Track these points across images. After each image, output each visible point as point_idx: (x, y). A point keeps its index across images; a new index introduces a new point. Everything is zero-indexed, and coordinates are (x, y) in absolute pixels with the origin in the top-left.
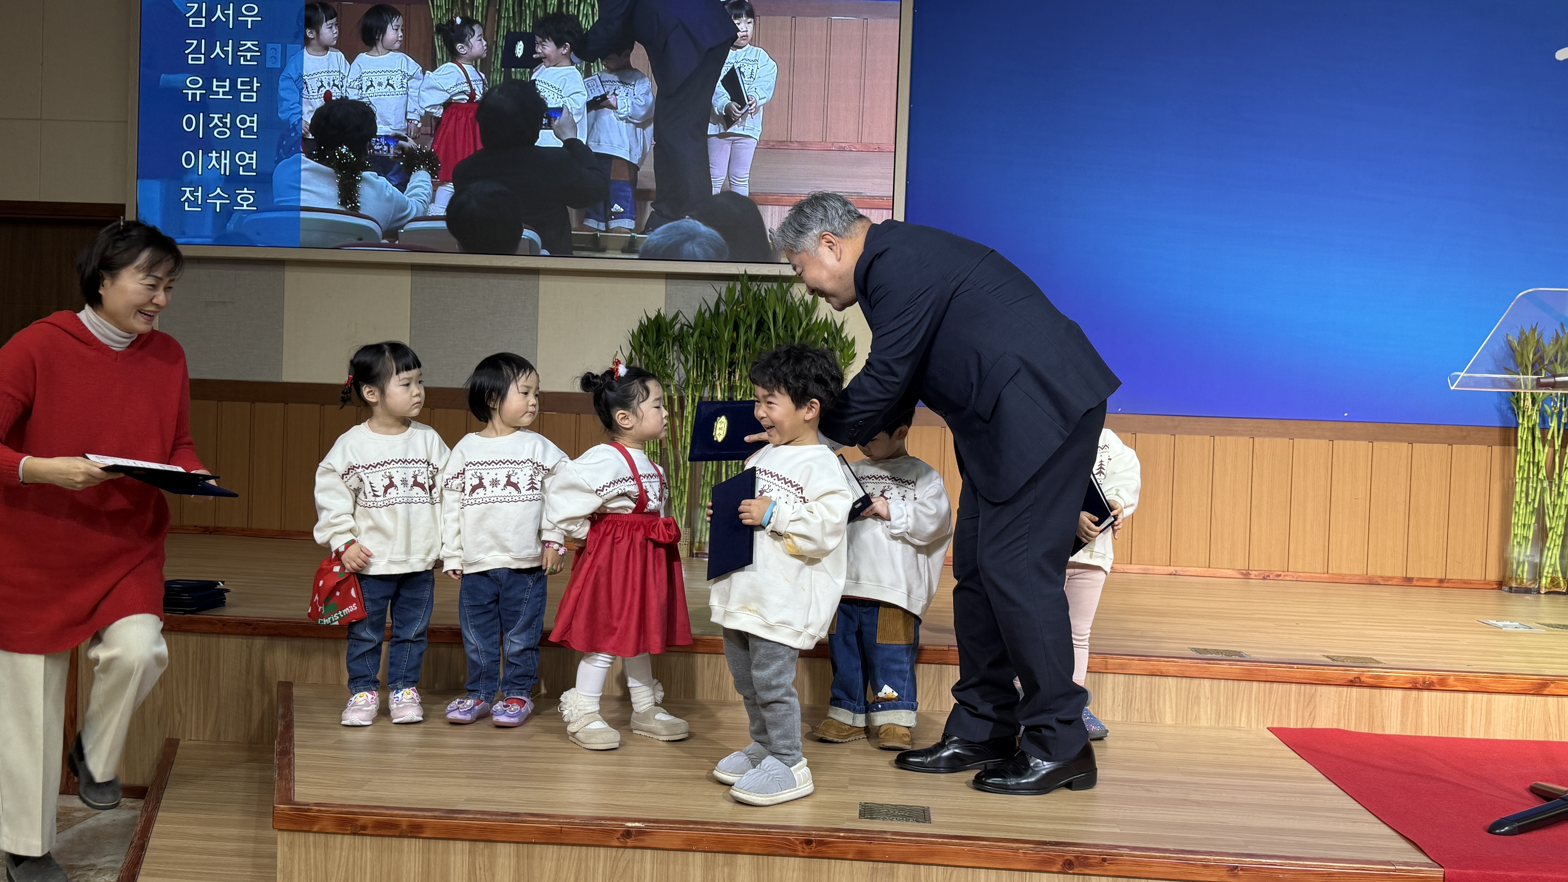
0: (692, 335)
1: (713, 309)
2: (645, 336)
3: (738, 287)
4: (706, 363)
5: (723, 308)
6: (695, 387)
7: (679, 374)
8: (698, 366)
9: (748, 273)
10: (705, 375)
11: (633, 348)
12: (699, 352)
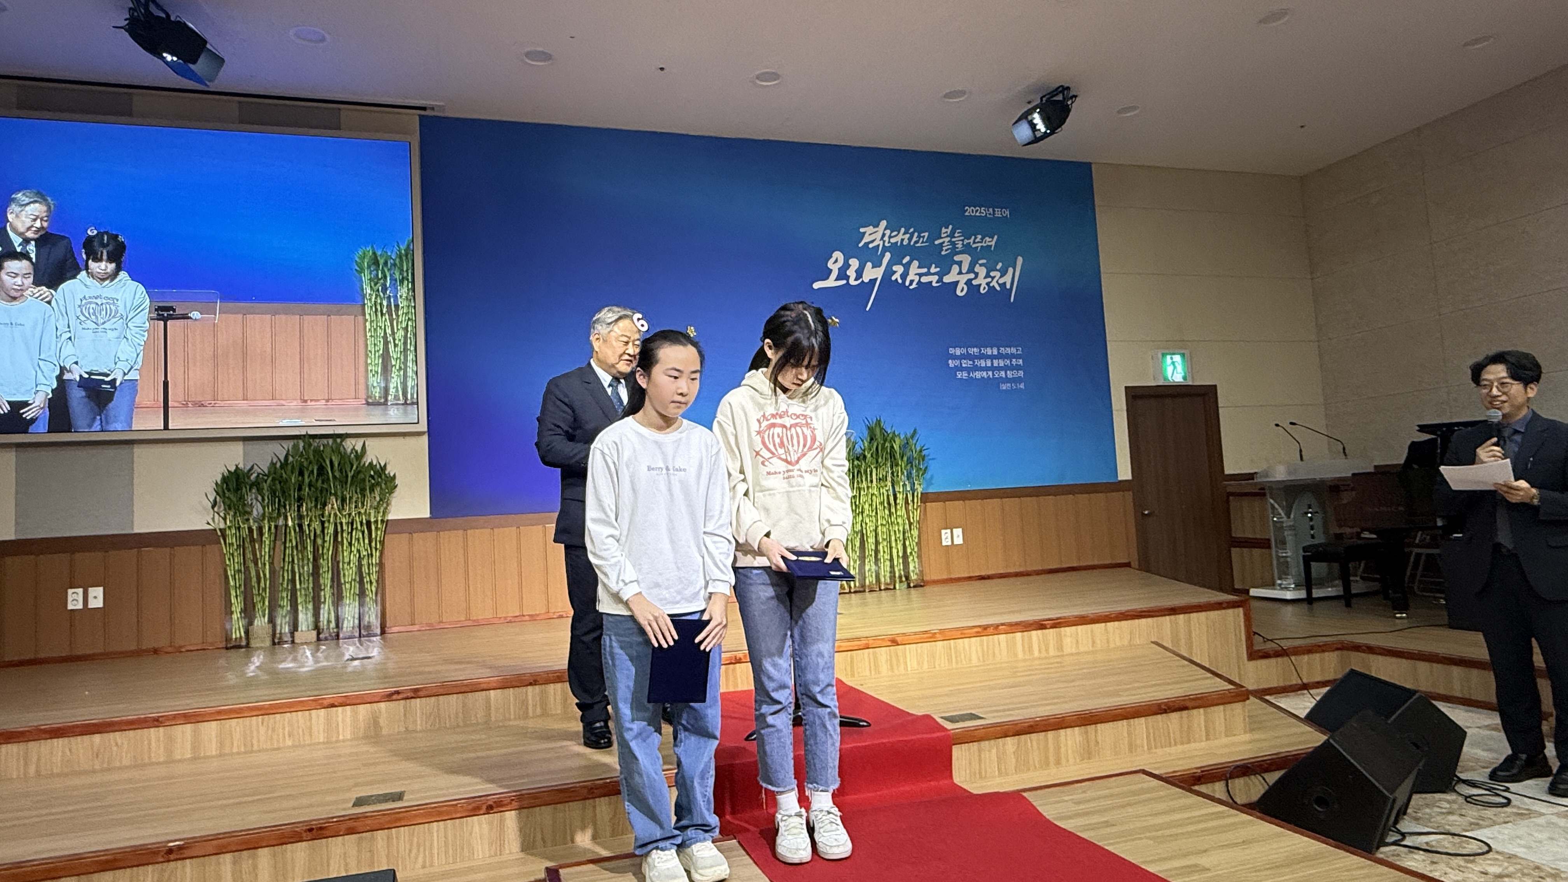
0: (266, 482)
1: (282, 460)
2: (227, 485)
3: (301, 444)
4: (279, 501)
5: (291, 459)
6: (270, 519)
7: (257, 510)
8: (273, 503)
9: (310, 433)
10: (279, 510)
11: (218, 493)
12: (273, 493)
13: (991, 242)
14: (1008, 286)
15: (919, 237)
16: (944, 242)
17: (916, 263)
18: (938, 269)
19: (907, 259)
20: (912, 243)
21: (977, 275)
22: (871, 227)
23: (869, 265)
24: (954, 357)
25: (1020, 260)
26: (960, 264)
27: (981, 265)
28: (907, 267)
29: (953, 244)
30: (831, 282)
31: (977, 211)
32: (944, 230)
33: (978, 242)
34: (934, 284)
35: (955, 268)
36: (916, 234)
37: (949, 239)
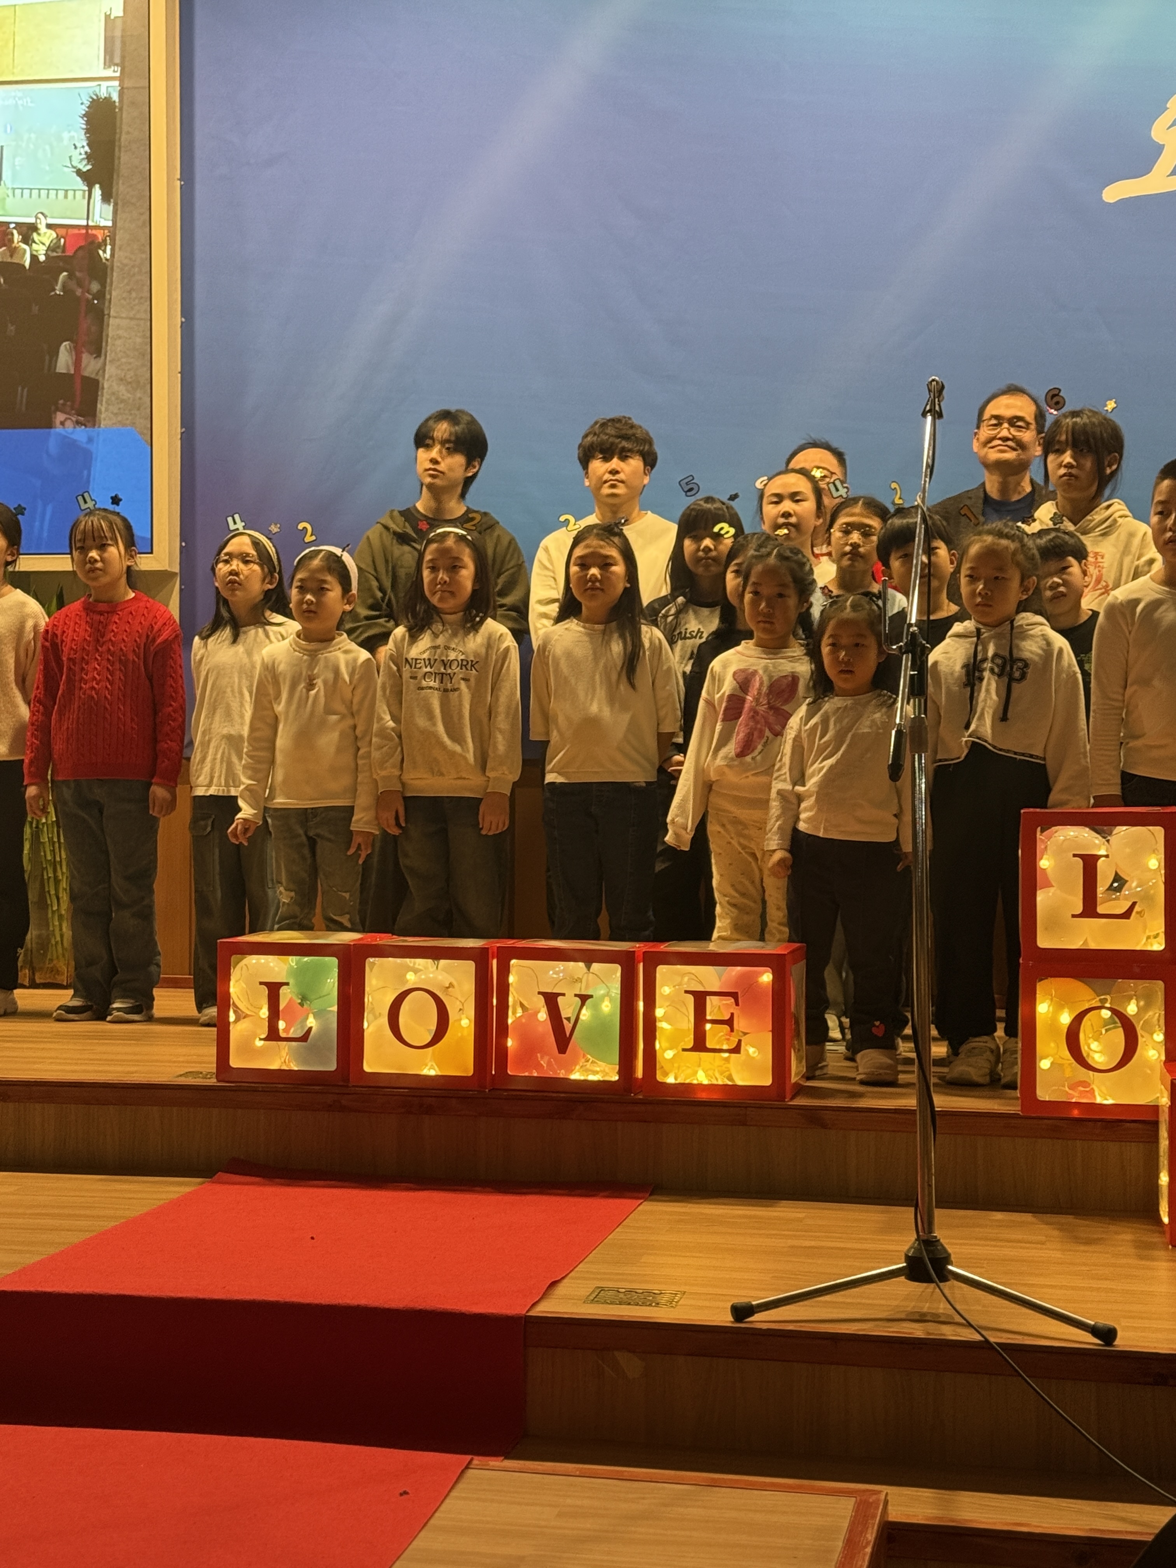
30: (1158, 182)
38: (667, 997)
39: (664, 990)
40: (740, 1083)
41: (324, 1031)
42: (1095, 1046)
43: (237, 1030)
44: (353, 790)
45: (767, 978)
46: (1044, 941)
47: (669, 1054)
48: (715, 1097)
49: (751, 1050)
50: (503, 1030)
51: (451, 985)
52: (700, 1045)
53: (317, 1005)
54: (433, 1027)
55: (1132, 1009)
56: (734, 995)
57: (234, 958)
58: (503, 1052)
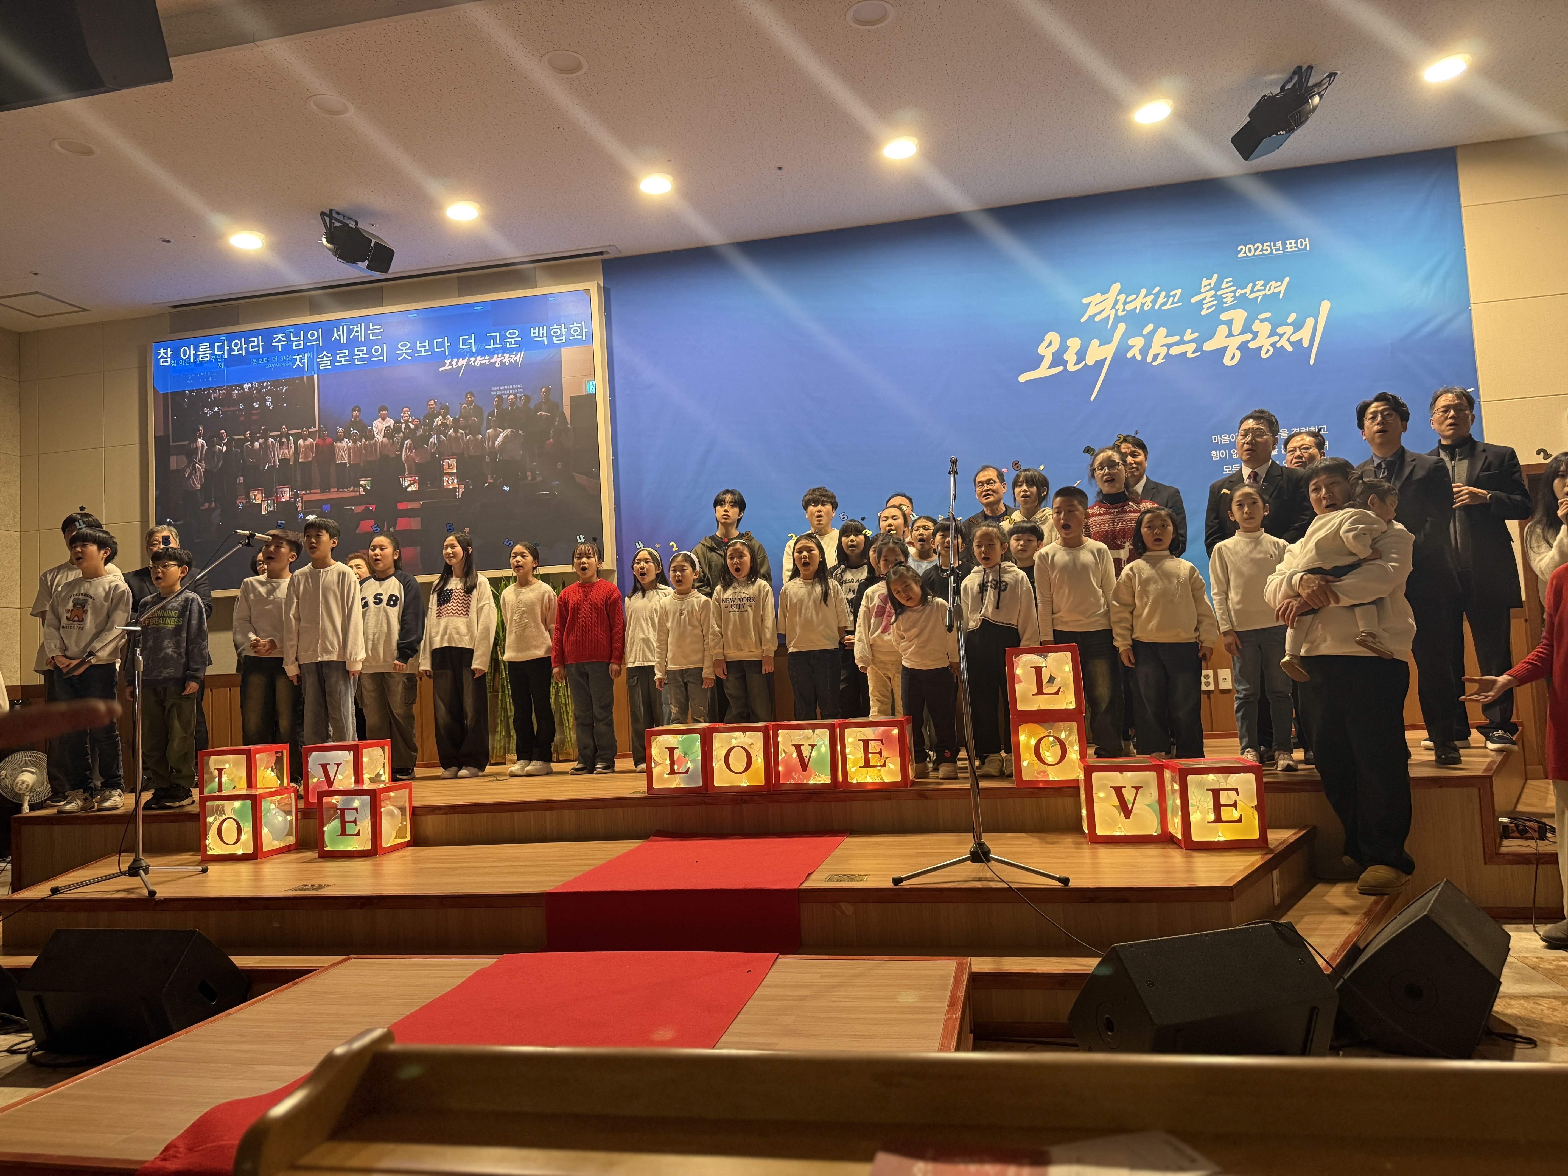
13: (1279, 287)
14: (1306, 344)
15: (1168, 296)
16: (1205, 299)
17: (1163, 331)
18: (1197, 334)
19: (1150, 327)
20: (1157, 307)
21: (1255, 335)
22: (1099, 294)
23: (1095, 342)
24: (1219, 447)
25: (1326, 306)
26: (1229, 323)
27: (1262, 321)
28: (1149, 338)
29: (1219, 299)
30: (1043, 371)
31: (1256, 250)
32: (1205, 282)
33: (1257, 290)
34: (1190, 355)
35: (1223, 330)
36: (1163, 294)
37: (1213, 292)
38: (851, 743)
39: (849, 740)
40: (886, 781)
41: (695, 768)
42: (1047, 754)
43: (656, 771)
44: (703, 660)
45: (895, 731)
46: (1021, 707)
47: (853, 770)
48: (875, 788)
49: (891, 766)
50: (777, 763)
51: (752, 744)
52: (867, 764)
53: (692, 757)
54: (745, 764)
55: (1063, 736)
56: (881, 740)
57: (653, 738)
58: (777, 773)
